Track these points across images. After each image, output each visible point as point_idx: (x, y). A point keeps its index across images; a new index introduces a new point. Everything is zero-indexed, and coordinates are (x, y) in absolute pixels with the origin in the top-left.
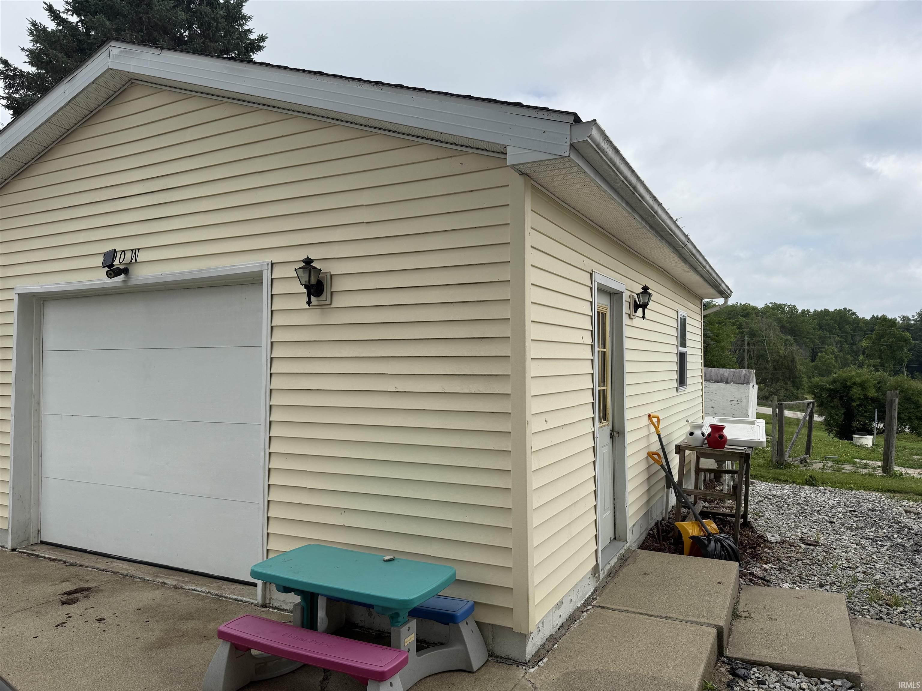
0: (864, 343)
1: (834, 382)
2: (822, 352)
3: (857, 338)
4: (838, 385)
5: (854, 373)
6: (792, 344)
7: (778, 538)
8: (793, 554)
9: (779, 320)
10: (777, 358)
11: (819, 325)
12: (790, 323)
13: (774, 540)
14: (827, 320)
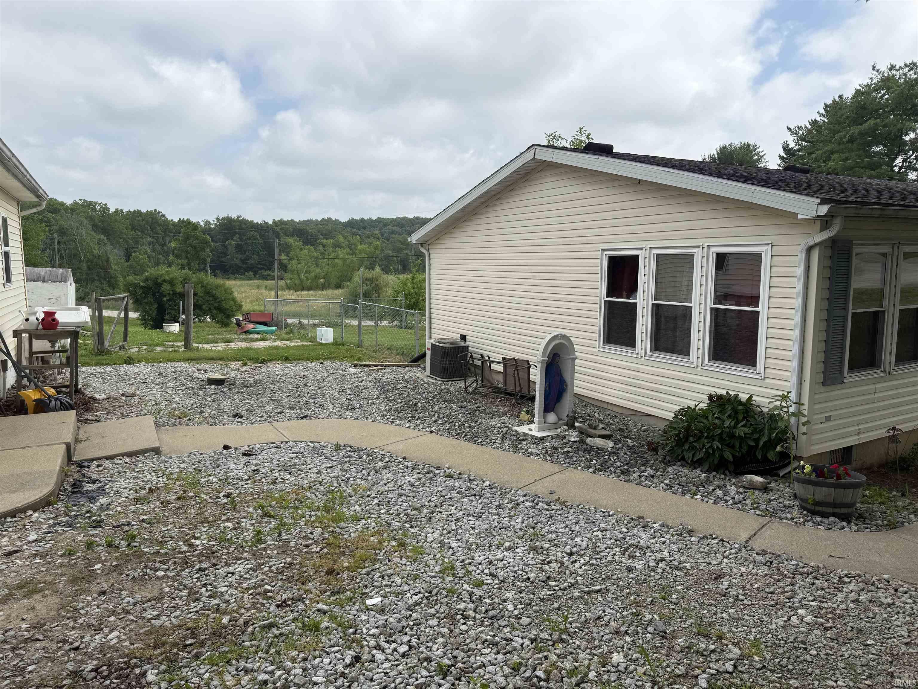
0: (173, 245)
1: (147, 280)
2: (135, 252)
3: (167, 239)
4: (150, 283)
5: (164, 272)
6: (105, 244)
7: (104, 396)
8: (117, 404)
9: (91, 219)
10: (91, 257)
11: (131, 225)
12: (103, 222)
13: (101, 398)
14: (139, 221)
